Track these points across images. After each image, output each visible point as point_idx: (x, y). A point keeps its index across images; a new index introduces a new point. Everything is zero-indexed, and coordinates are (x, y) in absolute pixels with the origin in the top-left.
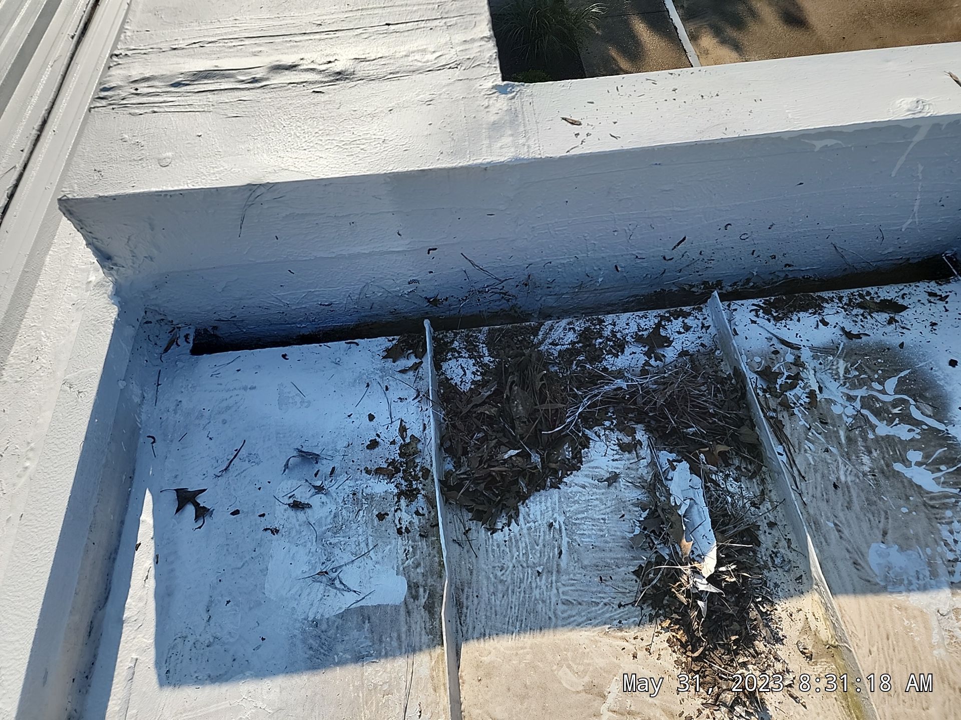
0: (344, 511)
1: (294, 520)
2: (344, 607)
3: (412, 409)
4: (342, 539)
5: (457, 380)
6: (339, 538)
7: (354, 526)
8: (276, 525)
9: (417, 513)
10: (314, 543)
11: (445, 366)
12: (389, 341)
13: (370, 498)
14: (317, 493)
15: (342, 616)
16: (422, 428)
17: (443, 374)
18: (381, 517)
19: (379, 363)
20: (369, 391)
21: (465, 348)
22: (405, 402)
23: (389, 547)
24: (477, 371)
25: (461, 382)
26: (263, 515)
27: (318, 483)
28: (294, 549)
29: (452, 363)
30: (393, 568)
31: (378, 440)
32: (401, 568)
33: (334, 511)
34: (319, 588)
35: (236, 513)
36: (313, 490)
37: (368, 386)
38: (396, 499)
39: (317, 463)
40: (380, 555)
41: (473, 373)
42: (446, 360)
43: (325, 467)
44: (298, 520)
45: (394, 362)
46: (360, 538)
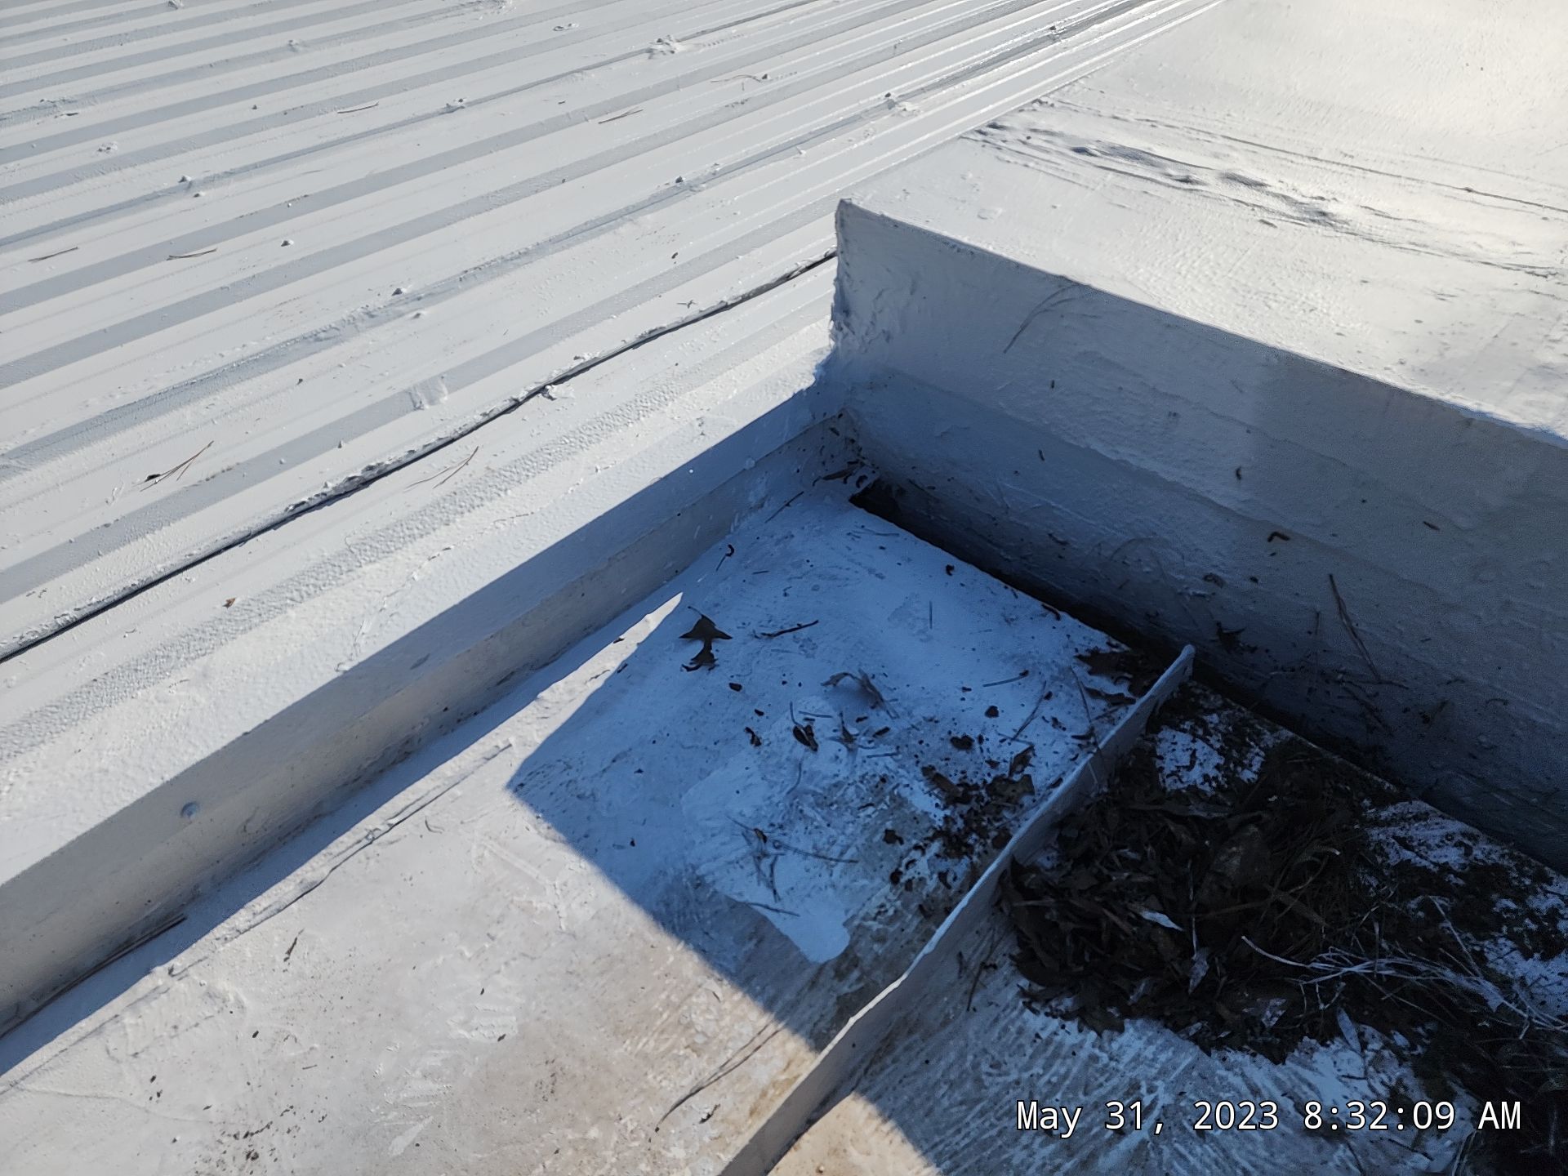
0: (852, 789)
1: (788, 748)
2: (747, 898)
3: (1060, 747)
4: (819, 818)
5: (1169, 767)
6: (817, 816)
7: (848, 817)
8: (763, 736)
9: (942, 876)
10: (784, 794)
11: (1166, 733)
12: (1109, 644)
13: (900, 802)
14: (840, 740)
15: (734, 905)
16: (1052, 781)
17: (1153, 740)
18: (891, 837)
19: (1066, 659)
20: (1021, 681)
21: (1224, 735)
22: (1057, 732)
23: (865, 882)
24: (1215, 778)
25: (1173, 773)
26: (760, 713)
27: (853, 731)
28: (757, 779)
29: (1183, 739)
30: (847, 911)
31: (976, 745)
32: (856, 922)
33: (840, 778)
34: (740, 848)
35: (736, 687)
36: (839, 734)
37: (1025, 674)
38: (930, 834)
39: (873, 708)
40: (846, 881)
41: (1206, 778)
42: (1175, 727)
43: (878, 720)
44: (791, 751)
45: (1090, 673)
46: (842, 838)
